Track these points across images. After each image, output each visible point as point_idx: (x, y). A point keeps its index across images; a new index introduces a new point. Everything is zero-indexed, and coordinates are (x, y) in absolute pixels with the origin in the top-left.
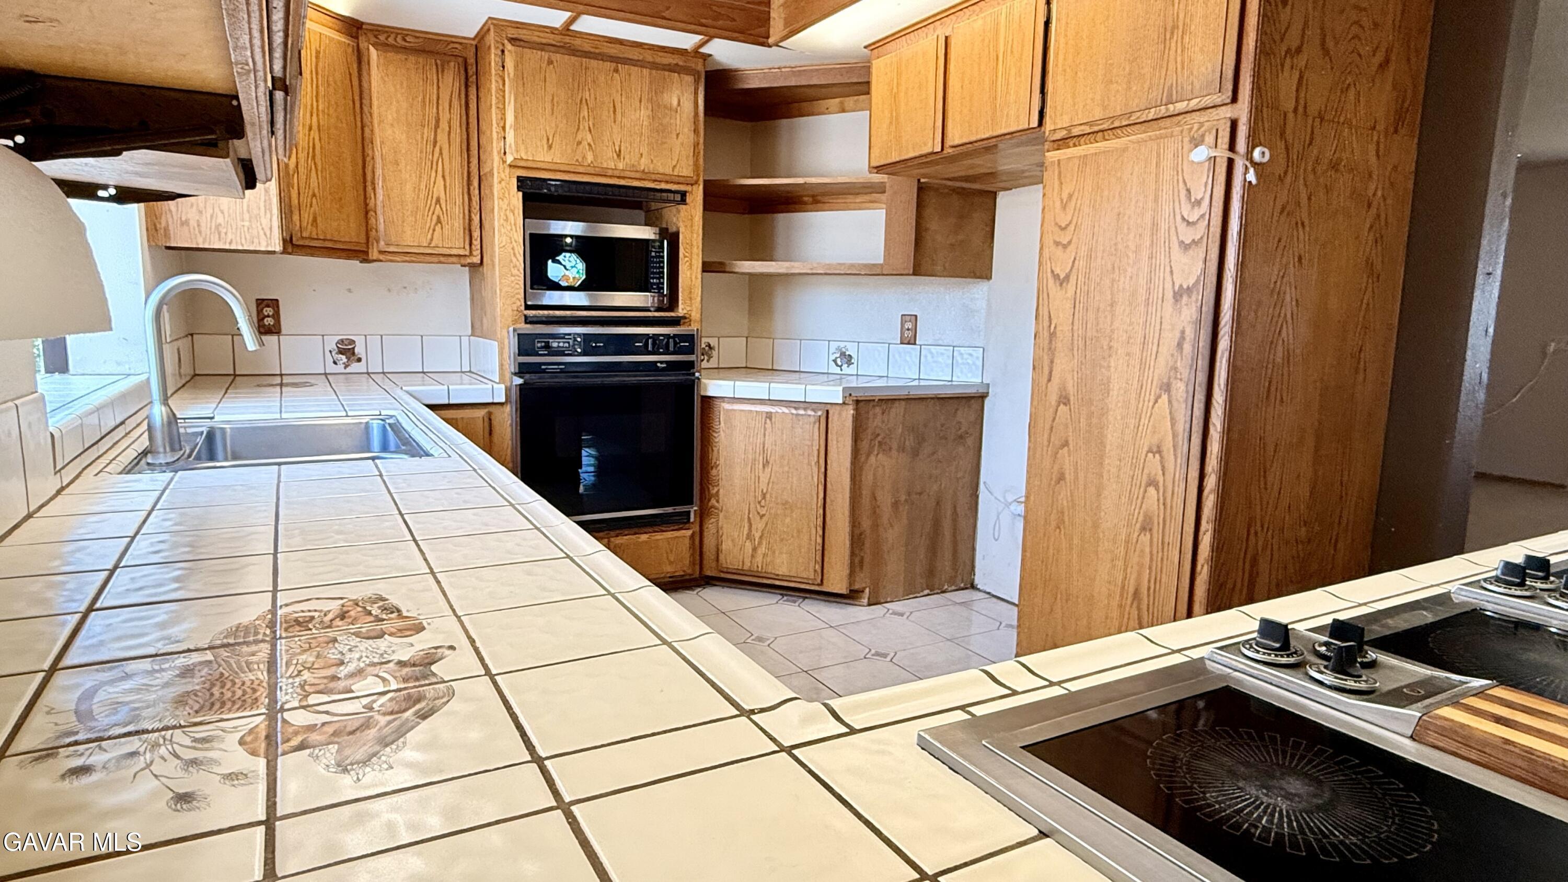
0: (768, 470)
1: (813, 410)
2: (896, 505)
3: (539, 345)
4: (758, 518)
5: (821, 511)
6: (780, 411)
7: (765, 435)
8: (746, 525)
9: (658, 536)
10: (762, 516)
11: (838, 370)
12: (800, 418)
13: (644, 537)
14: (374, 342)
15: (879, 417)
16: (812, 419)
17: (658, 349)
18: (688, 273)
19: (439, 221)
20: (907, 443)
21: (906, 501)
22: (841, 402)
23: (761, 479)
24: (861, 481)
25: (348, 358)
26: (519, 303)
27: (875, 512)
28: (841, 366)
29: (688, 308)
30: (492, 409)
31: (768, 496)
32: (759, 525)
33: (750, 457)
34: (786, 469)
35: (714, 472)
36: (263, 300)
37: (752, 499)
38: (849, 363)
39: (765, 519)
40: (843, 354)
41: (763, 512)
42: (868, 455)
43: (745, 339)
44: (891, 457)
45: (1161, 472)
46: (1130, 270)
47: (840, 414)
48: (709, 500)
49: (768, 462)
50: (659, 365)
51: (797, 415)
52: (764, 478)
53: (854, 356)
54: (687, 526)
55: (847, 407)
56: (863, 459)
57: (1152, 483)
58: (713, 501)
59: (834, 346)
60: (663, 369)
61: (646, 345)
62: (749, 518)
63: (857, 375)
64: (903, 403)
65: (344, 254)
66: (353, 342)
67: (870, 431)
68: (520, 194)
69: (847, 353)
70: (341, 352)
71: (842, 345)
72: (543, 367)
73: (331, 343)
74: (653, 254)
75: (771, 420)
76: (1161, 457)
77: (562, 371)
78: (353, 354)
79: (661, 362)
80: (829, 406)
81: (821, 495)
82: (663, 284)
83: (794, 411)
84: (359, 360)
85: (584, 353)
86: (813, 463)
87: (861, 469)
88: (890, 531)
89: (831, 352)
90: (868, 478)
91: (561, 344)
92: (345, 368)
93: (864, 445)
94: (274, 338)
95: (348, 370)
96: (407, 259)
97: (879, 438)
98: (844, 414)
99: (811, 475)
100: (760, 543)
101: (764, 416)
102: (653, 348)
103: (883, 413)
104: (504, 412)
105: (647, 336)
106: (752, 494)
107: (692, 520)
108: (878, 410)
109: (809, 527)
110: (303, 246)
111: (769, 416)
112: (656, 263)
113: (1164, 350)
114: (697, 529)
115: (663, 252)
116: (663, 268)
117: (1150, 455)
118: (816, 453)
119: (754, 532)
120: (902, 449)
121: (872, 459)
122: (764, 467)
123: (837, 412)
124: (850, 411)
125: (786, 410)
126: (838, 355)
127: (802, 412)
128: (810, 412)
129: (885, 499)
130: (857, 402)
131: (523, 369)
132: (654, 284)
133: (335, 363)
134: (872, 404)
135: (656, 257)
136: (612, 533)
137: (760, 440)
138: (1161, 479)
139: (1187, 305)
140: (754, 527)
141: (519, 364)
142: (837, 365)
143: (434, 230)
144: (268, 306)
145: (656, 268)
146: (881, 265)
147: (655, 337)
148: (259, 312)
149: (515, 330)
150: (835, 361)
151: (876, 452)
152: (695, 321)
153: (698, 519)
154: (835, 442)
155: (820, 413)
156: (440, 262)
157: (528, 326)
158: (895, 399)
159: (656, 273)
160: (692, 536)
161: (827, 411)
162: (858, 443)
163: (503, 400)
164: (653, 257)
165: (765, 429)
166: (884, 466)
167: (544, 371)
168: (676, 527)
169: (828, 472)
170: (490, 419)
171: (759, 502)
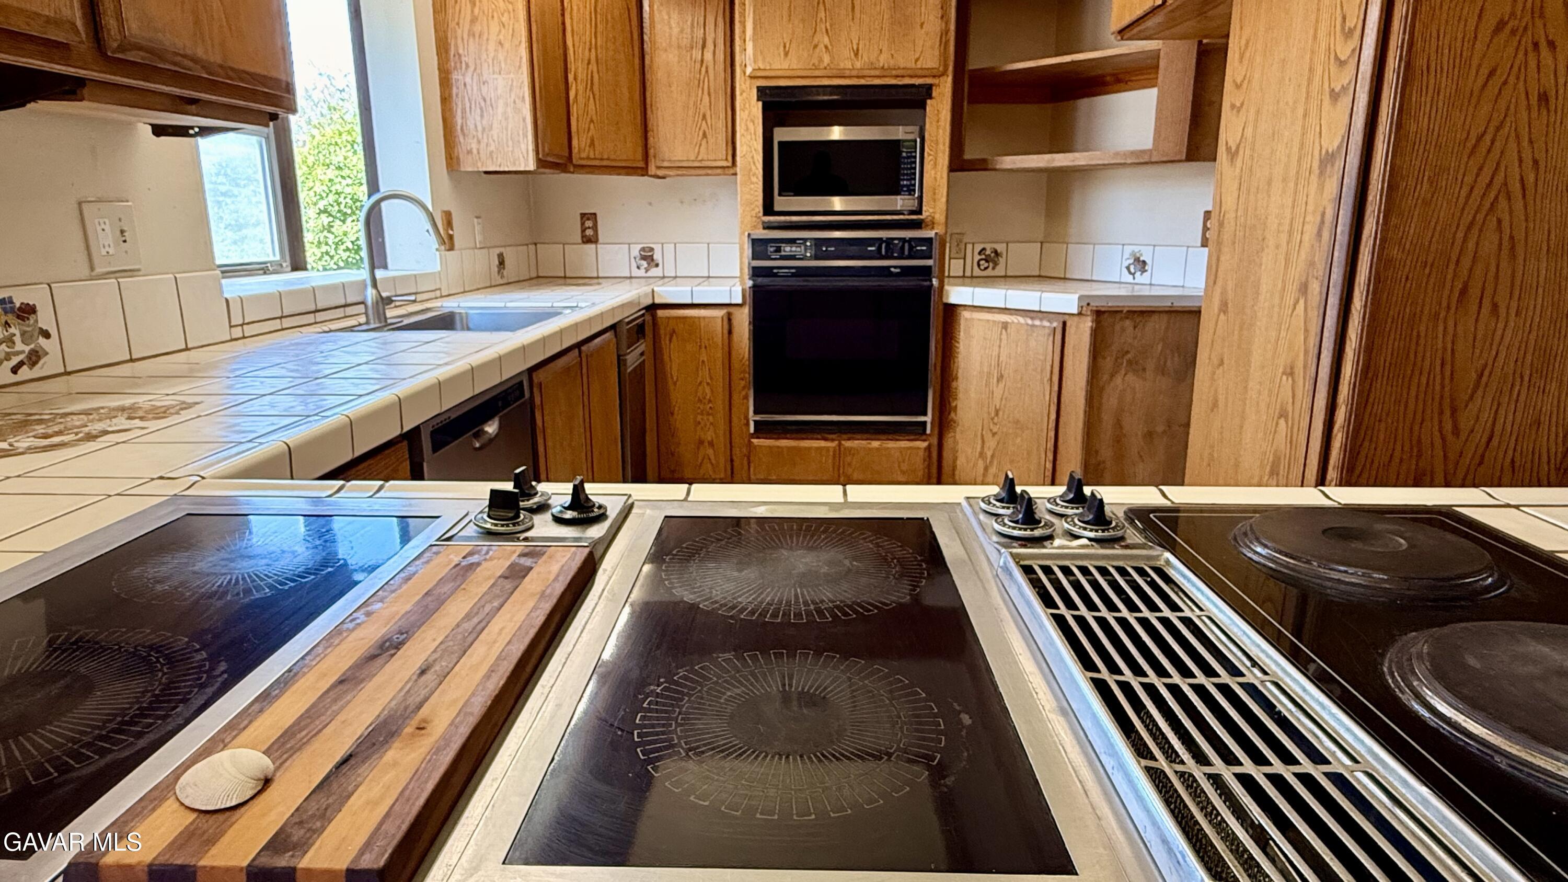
0: (1001, 385)
1: (1049, 321)
2: (1149, 435)
3: (772, 249)
4: (990, 435)
5: (1052, 434)
6: (1016, 321)
7: (1000, 347)
8: (980, 442)
9: (891, 444)
10: (994, 434)
11: (1129, 278)
12: (1035, 329)
13: (875, 444)
14: (669, 248)
15: (1130, 330)
16: (1047, 331)
17: (892, 253)
18: (933, 172)
19: (705, 135)
20: (1169, 363)
21: (1164, 432)
22: (1075, 311)
23: (995, 394)
24: (1101, 404)
25: (649, 264)
26: (757, 210)
27: (1119, 440)
28: (1133, 274)
29: (931, 210)
30: (731, 310)
31: (1001, 413)
32: (991, 443)
33: (985, 370)
34: (1019, 385)
35: (954, 384)
36: (585, 214)
37: (986, 415)
38: (1143, 271)
39: (997, 437)
40: (1137, 260)
41: (995, 430)
42: (1112, 376)
43: (1039, 244)
44: (1145, 379)
45: (1291, 400)
46: (1287, 133)
47: (1077, 327)
48: (949, 414)
49: (1002, 376)
50: (892, 269)
51: (1033, 326)
52: (998, 392)
53: (1149, 261)
54: (924, 437)
55: (1083, 318)
56: (1106, 377)
57: (1283, 414)
58: (953, 415)
59: (1128, 250)
60: (897, 274)
61: (879, 248)
62: (982, 436)
63: (1151, 284)
64: (1165, 317)
65: (623, 171)
66: (652, 249)
67: (1115, 348)
68: (760, 103)
69: (1142, 259)
70: (644, 258)
71: (1136, 249)
72: (775, 271)
73: (636, 250)
74: (904, 154)
75: (1006, 330)
76: (1293, 380)
77: (793, 275)
78: (653, 260)
79: (895, 267)
80: (1067, 317)
81: (1053, 416)
82: (914, 185)
83: (1030, 322)
84: (657, 265)
85: (817, 257)
86: (1046, 380)
87: (1102, 389)
88: (1141, 466)
89: (1125, 257)
90: (1110, 401)
91: (794, 249)
92: (646, 272)
93: (1107, 364)
94: (593, 246)
95: (649, 274)
96: (680, 172)
97: (1129, 356)
98: (1082, 326)
99: (1043, 394)
100: (991, 462)
101: (1000, 325)
102: (886, 251)
103: (1135, 327)
104: (743, 313)
105: (880, 240)
106: (985, 409)
107: (928, 431)
108: (1128, 323)
109: (1038, 450)
110: (583, 166)
111: (1005, 326)
112: (908, 163)
113: (1306, 238)
114: (935, 441)
115: (915, 152)
116: (915, 168)
117: (1284, 378)
118: (1049, 368)
119: (986, 450)
120: (1161, 370)
121: (1118, 380)
122: (998, 381)
123: (1075, 324)
124: (1087, 324)
125: (1021, 320)
126: (1131, 261)
127: (1037, 323)
128: (1046, 324)
129: (1135, 427)
130: (1099, 314)
131: (756, 272)
132: (905, 186)
133: (638, 268)
134: (1118, 316)
135: (908, 157)
136: (845, 436)
137: (995, 353)
138: (1290, 409)
139: (1330, 177)
140: (987, 445)
141: (754, 268)
142: (1130, 273)
143: (700, 145)
144: (588, 219)
145: (907, 169)
146: (1150, 151)
147: (889, 241)
148: (583, 224)
149: (749, 235)
150: (1128, 268)
151: (1123, 372)
152: (939, 224)
153: (936, 432)
154: (1071, 357)
155: (1055, 324)
156: (707, 175)
157: (766, 231)
158: (1153, 312)
159: (907, 174)
160: (929, 448)
161: (1064, 324)
162: (1100, 360)
163: (740, 301)
164: (904, 158)
165: (1001, 340)
166: (1134, 389)
167: (776, 275)
168: (912, 437)
169: (1063, 391)
170: (729, 318)
171: (992, 419)
